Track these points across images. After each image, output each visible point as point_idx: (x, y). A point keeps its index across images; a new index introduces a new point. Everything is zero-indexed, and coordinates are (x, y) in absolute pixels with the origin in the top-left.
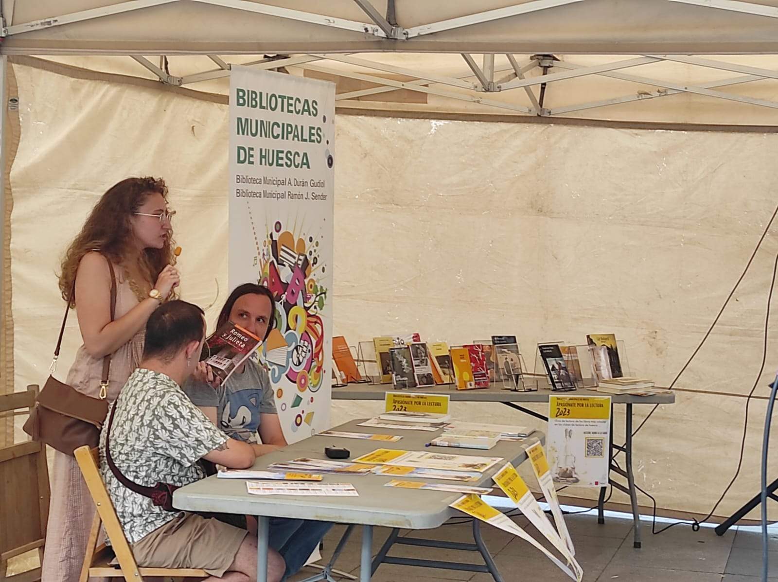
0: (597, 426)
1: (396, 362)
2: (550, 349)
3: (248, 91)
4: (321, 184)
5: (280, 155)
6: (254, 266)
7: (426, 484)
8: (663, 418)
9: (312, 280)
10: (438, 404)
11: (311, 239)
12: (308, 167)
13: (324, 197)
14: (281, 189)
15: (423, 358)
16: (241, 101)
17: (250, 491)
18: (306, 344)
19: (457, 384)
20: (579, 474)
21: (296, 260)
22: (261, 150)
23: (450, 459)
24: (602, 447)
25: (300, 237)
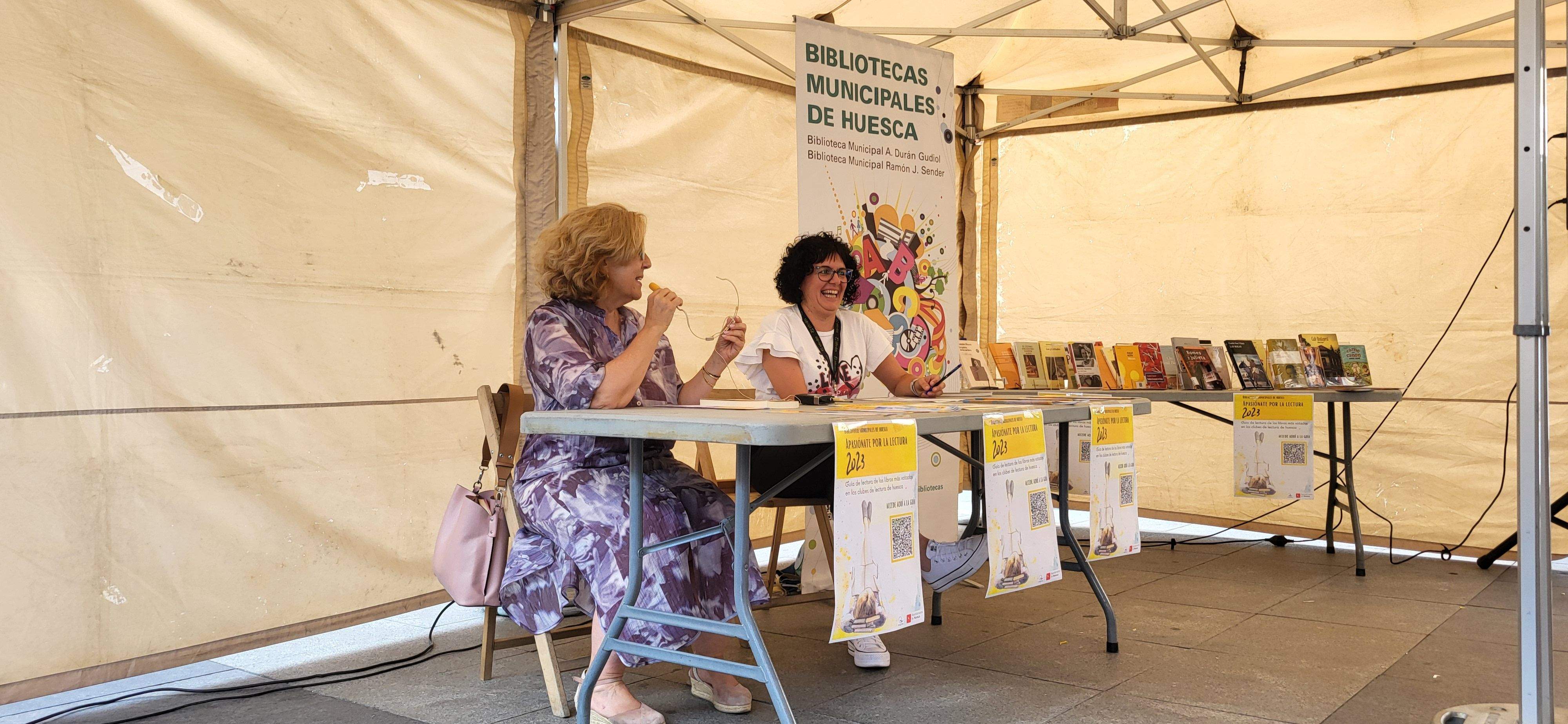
0: (1296, 428)
2: (1239, 345)
3: (823, 47)
4: (934, 159)
5: (874, 121)
8: (1407, 434)
9: (925, 261)
11: (922, 217)
12: (916, 138)
13: (940, 173)
14: (876, 158)
15: (1088, 358)
16: (812, 57)
18: (920, 329)
20: (1274, 484)
21: (901, 237)
22: (844, 112)
24: (1303, 453)
25: (907, 213)
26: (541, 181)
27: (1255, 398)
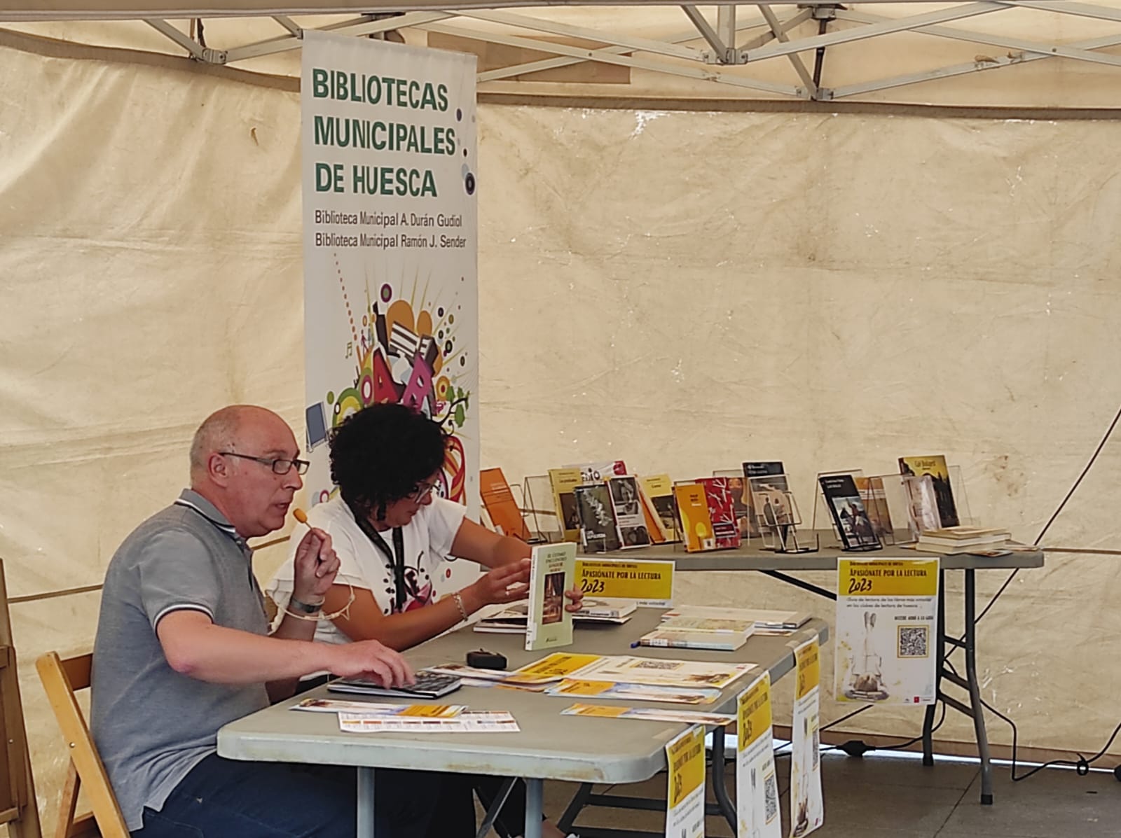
0: (916, 606)
1: (586, 508)
2: (838, 483)
3: (332, 73)
4: (455, 222)
5: (388, 176)
6: (347, 357)
7: (629, 709)
9: (444, 378)
10: (656, 576)
11: (441, 312)
12: (434, 194)
13: (461, 243)
14: (391, 232)
15: (631, 501)
16: (321, 89)
17: (343, 727)
19: (687, 543)
20: (887, 685)
21: (417, 347)
22: (355, 168)
23: (669, 667)
24: (924, 641)
25: (423, 309)
27: (866, 564)
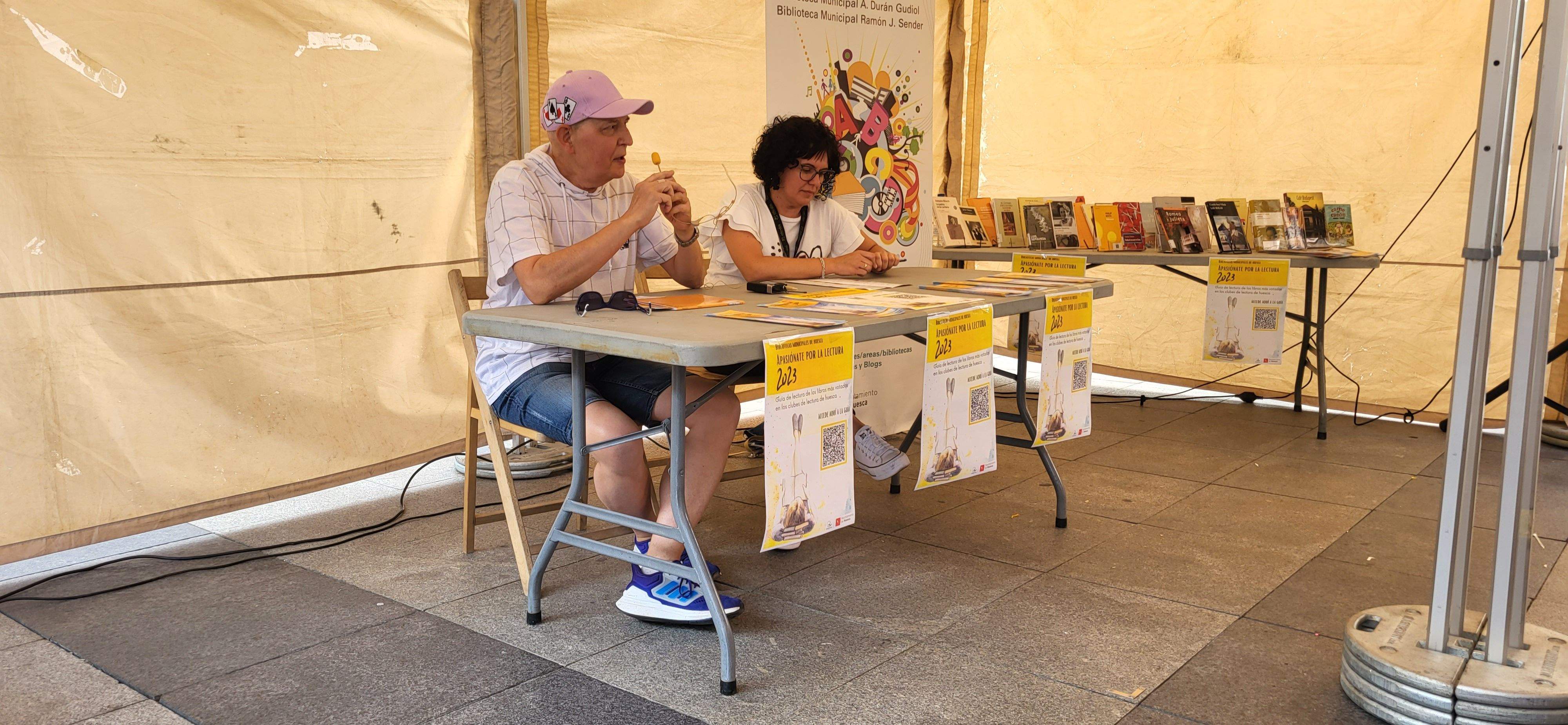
0: (1269, 293)
1: (1032, 220)
2: (1220, 206)
6: (807, 96)
9: (900, 120)
10: (1073, 267)
11: (898, 73)
13: (918, 26)
14: (850, 12)
15: (1067, 217)
18: (893, 191)
20: (1242, 349)
21: (875, 95)
24: (1275, 319)
25: (882, 70)
26: (498, 36)
27: (1231, 262)
